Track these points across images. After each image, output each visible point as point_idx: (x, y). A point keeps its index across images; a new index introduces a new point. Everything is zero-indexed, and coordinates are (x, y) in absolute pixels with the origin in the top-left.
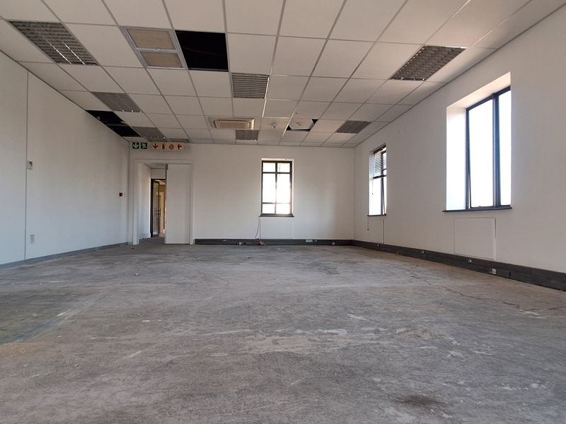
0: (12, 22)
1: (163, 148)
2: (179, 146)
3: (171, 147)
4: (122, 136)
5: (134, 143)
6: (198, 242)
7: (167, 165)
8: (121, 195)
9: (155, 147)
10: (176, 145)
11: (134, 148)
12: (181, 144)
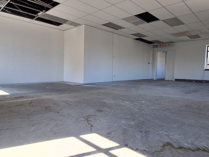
0: (102, 25)
1: (163, 46)
2: (168, 45)
3: (166, 45)
4: (150, 44)
5: (154, 46)
6: (176, 80)
7: (166, 52)
8: (149, 63)
9: (160, 46)
10: (167, 44)
11: (153, 47)
12: (169, 44)
